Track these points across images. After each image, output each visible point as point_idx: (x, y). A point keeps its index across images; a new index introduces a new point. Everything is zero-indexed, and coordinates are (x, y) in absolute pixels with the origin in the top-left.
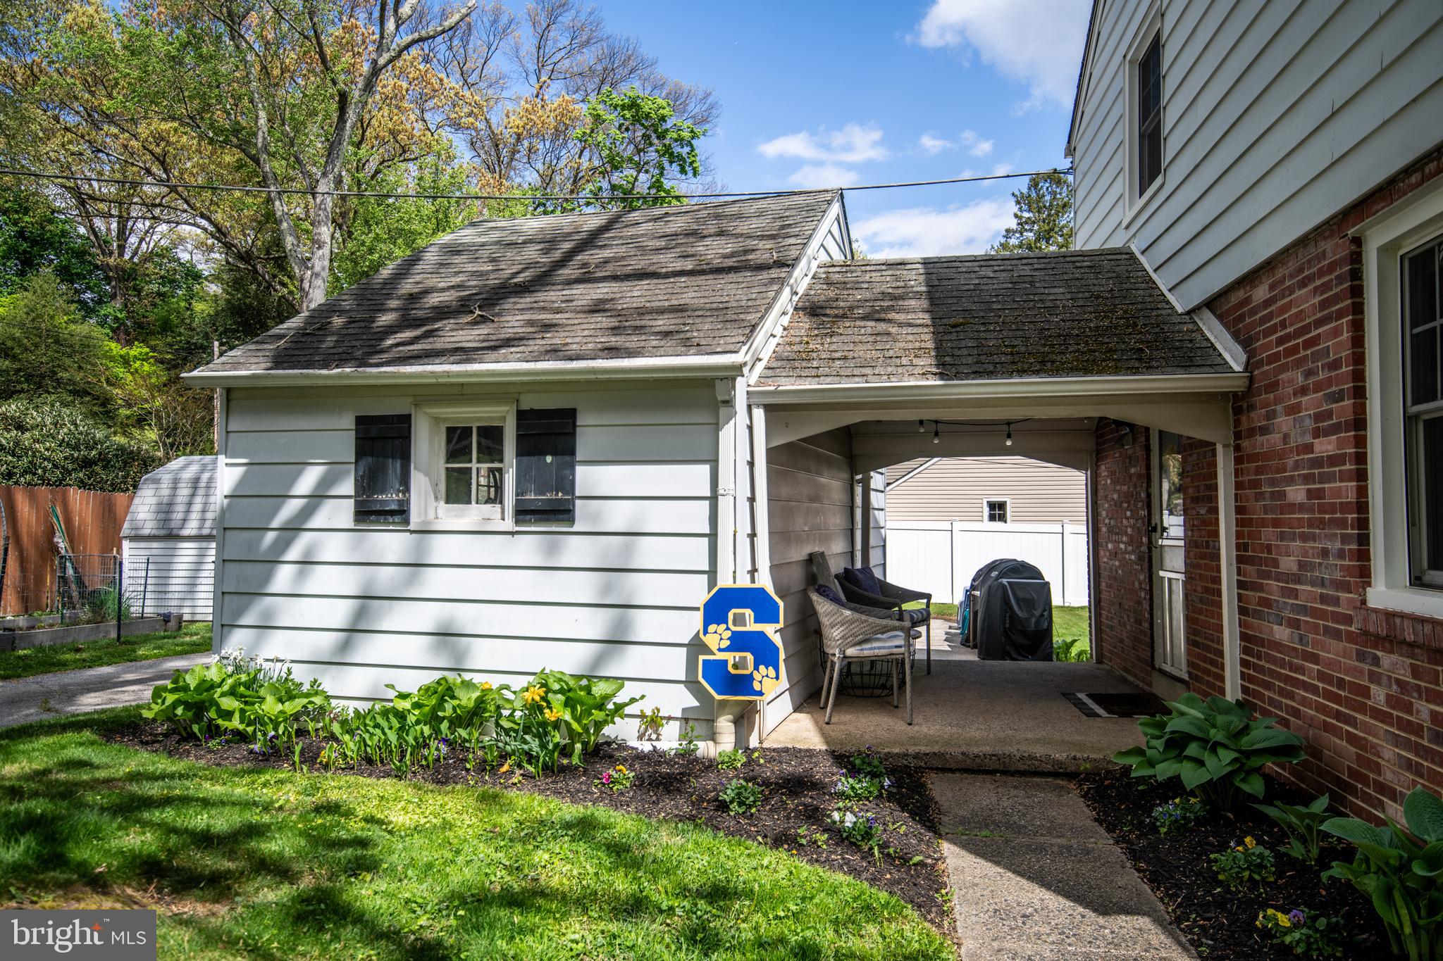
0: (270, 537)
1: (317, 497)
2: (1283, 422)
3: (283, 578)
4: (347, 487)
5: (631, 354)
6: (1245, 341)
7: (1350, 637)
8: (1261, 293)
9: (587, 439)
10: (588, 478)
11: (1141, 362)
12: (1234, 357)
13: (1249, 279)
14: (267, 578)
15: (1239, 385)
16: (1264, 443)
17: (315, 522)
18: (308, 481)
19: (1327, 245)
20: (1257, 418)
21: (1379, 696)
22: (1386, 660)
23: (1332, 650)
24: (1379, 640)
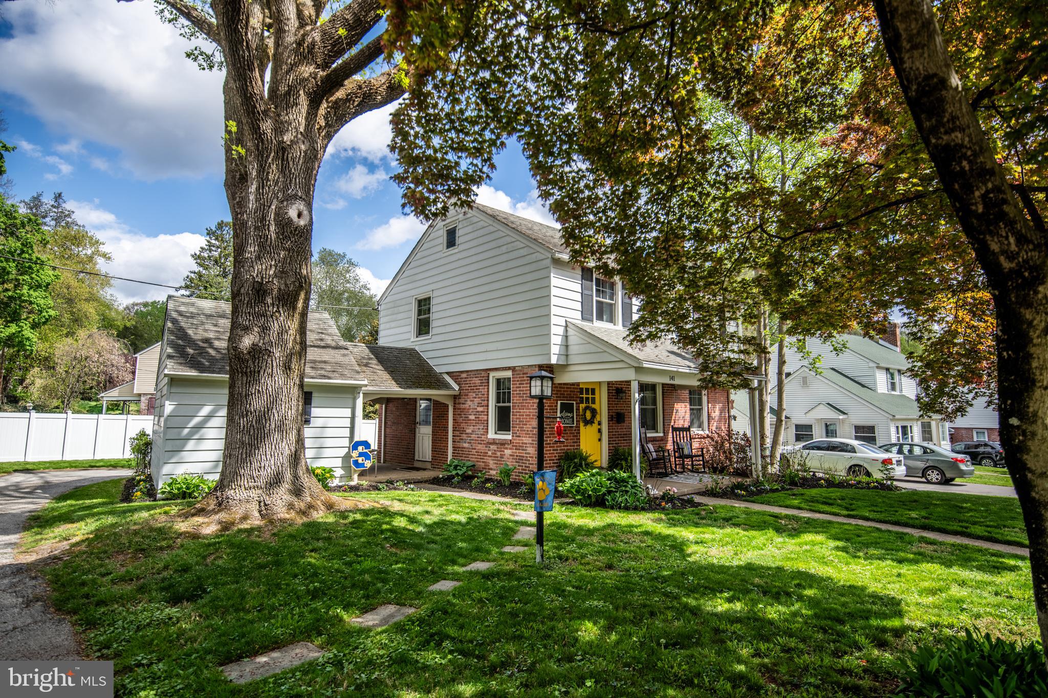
0: (186, 431)
1: (210, 416)
2: (469, 403)
3: (191, 445)
4: (224, 412)
5: (329, 378)
6: (459, 384)
7: (484, 444)
8: (464, 375)
9: (315, 401)
10: (315, 412)
11: (430, 387)
12: (456, 387)
13: (462, 372)
14: (184, 446)
15: (457, 393)
16: (462, 406)
17: (208, 425)
18: (205, 411)
20: (462, 401)
21: (490, 453)
22: (492, 447)
23: (480, 447)
24: (491, 444)
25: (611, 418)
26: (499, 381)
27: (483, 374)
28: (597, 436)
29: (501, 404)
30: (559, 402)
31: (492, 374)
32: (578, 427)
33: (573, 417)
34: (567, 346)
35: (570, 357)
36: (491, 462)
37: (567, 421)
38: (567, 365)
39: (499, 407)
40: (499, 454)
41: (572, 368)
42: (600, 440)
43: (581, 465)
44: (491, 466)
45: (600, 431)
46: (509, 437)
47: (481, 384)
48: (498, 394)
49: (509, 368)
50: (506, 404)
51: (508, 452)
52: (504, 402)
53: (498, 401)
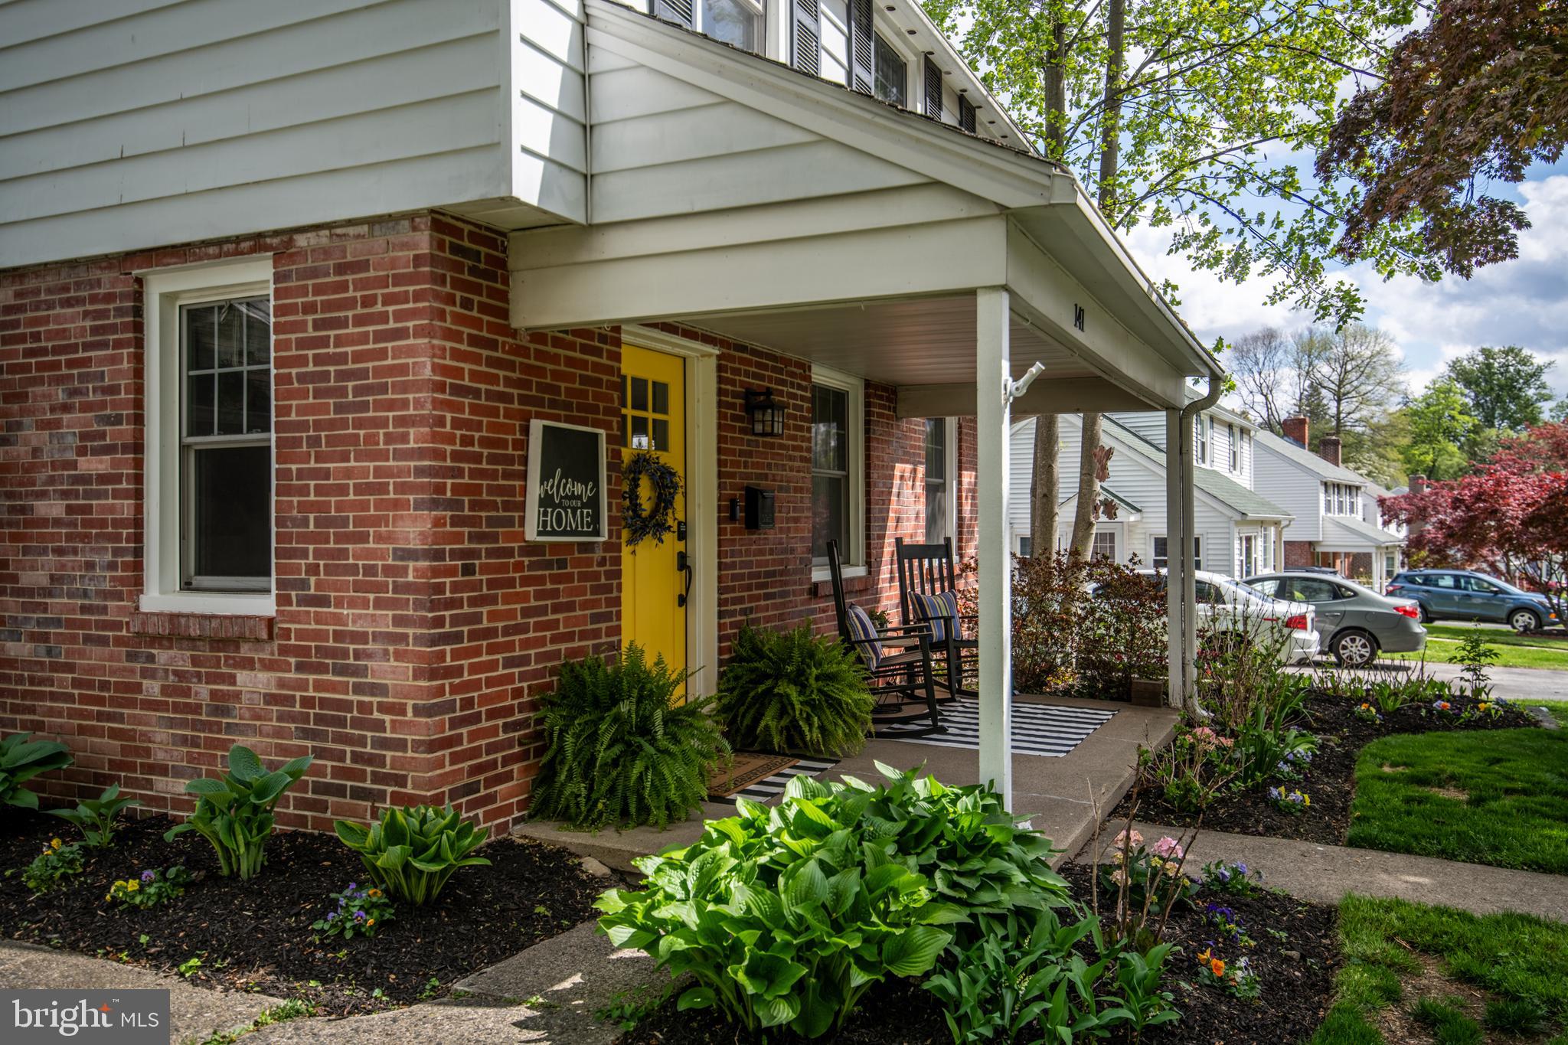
7: (119, 641)
19: (106, 276)
21: (152, 688)
22: (162, 656)
23: (95, 656)
24: (157, 640)
25: (728, 511)
26: (197, 321)
27: (109, 281)
28: (674, 582)
29: (217, 440)
30: (537, 426)
31: (159, 285)
32: (613, 547)
33: (594, 503)
34: (588, 130)
35: (605, 187)
36: (162, 734)
37: (568, 517)
38: (590, 230)
39: (205, 457)
40: (202, 691)
41: (617, 244)
42: (683, 601)
43: (645, 729)
44: (160, 756)
45: (683, 563)
46: (265, 606)
47: (100, 335)
48: (199, 392)
49: (254, 244)
50: (248, 438)
51: (253, 683)
52: (230, 426)
53: (198, 425)
